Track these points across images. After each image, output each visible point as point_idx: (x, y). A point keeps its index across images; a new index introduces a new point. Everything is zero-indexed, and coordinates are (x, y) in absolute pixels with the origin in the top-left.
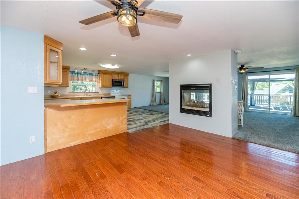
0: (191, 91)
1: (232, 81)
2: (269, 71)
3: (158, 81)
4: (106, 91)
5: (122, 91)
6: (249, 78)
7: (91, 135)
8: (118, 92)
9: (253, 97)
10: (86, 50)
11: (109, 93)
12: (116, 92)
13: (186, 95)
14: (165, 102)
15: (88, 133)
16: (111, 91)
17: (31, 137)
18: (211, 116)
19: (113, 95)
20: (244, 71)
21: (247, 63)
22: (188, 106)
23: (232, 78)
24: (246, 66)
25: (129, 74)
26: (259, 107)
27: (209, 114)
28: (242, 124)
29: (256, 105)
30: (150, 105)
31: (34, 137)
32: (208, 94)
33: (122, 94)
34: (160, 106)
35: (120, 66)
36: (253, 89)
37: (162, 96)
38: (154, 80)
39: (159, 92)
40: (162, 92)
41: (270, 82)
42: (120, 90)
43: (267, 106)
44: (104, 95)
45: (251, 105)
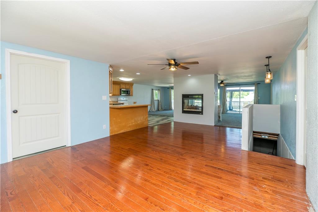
0: (189, 98)
1: (215, 93)
2: (240, 85)
3: (156, 90)
4: (114, 99)
5: (127, 98)
6: (228, 89)
7: (130, 127)
8: (124, 100)
9: (232, 104)
10: (123, 71)
11: (117, 100)
12: (123, 100)
13: (186, 101)
14: (162, 108)
15: (128, 125)
16: (119, 98)
17: (104, 126)
18: (202, 114)
19: (122, 102)
20: (223, 85)
21: (225, 80)
22: (188, 109)
23: (214, 90)
24: (225, 82)
25: (134, 84)
26: (236, 111)
27: (201, 113)
28: (221, 119)
29: (233, 110)
30: (150, 111)
31: (105, 125)
32: (201, 101)
33: (127, 101)
34: (158, 111)
35: (134, 79)
36: (231, 97)
37: (160, 103)
38: (153, 89)
39: (157, 100)
40: (159, 100)
41: (241, 92)
42: (126, 98)
43: (239, 110)
44: (113, 102)
45: (230, 110)
